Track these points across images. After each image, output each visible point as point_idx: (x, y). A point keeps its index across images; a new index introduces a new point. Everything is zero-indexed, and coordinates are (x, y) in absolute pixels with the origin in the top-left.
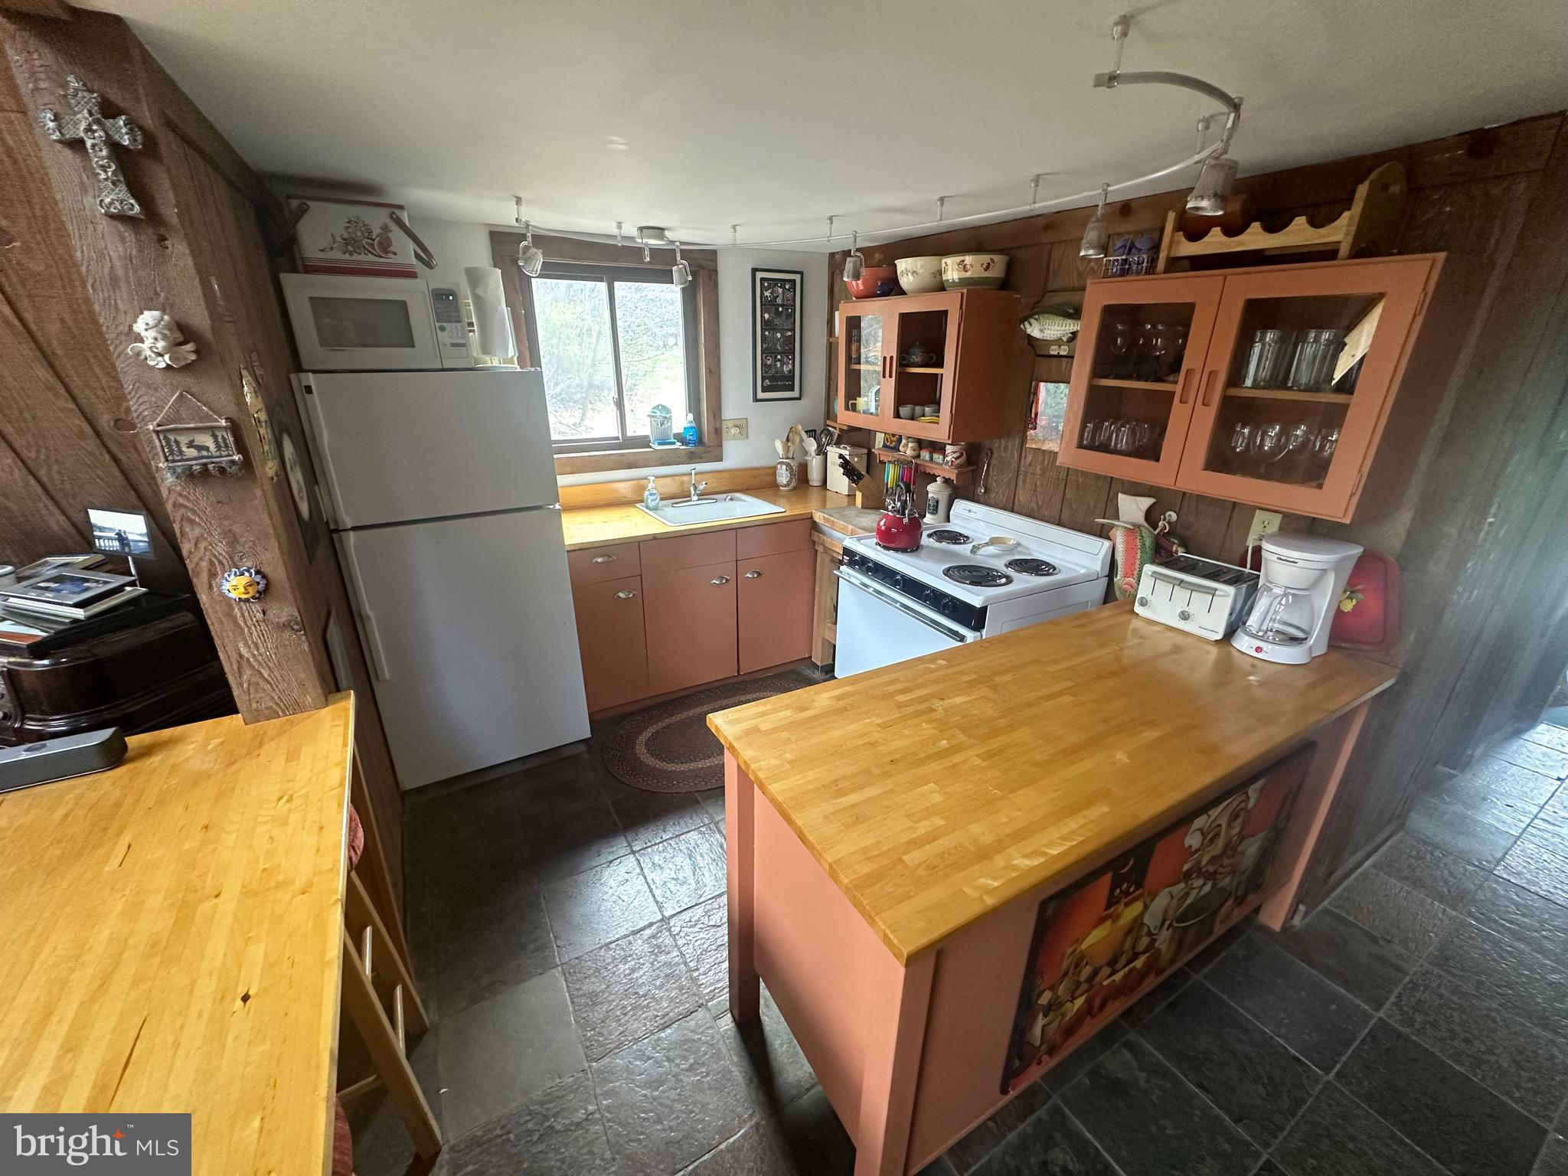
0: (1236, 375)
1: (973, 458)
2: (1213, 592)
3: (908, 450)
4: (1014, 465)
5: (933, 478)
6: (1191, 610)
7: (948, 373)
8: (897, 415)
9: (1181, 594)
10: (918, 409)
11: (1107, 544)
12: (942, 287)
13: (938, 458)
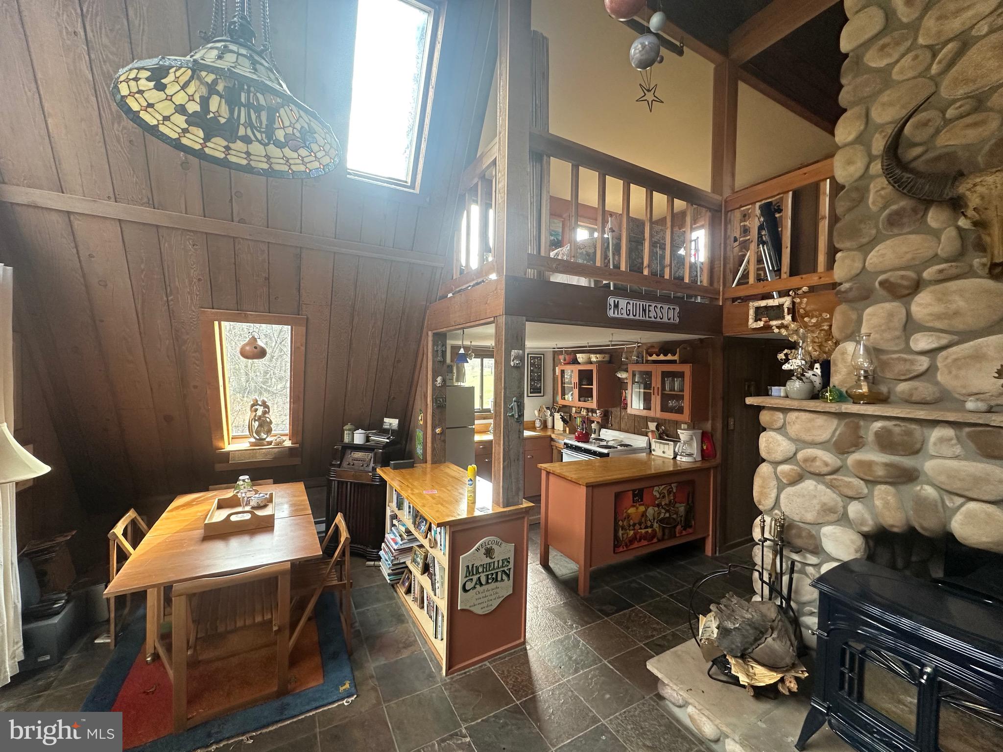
0: (663, 388)
1: (606, 416)
2: (668, 444)
3: (584, 413)
4: (619, 416)
5: (593, 422)
6: (665, 450)
7: (594, 387)
8: (579, 401)
9: (662, 446)
10: (586, 399)
11: (647, 438)
12: (591, 363)
13: (594, 415)
